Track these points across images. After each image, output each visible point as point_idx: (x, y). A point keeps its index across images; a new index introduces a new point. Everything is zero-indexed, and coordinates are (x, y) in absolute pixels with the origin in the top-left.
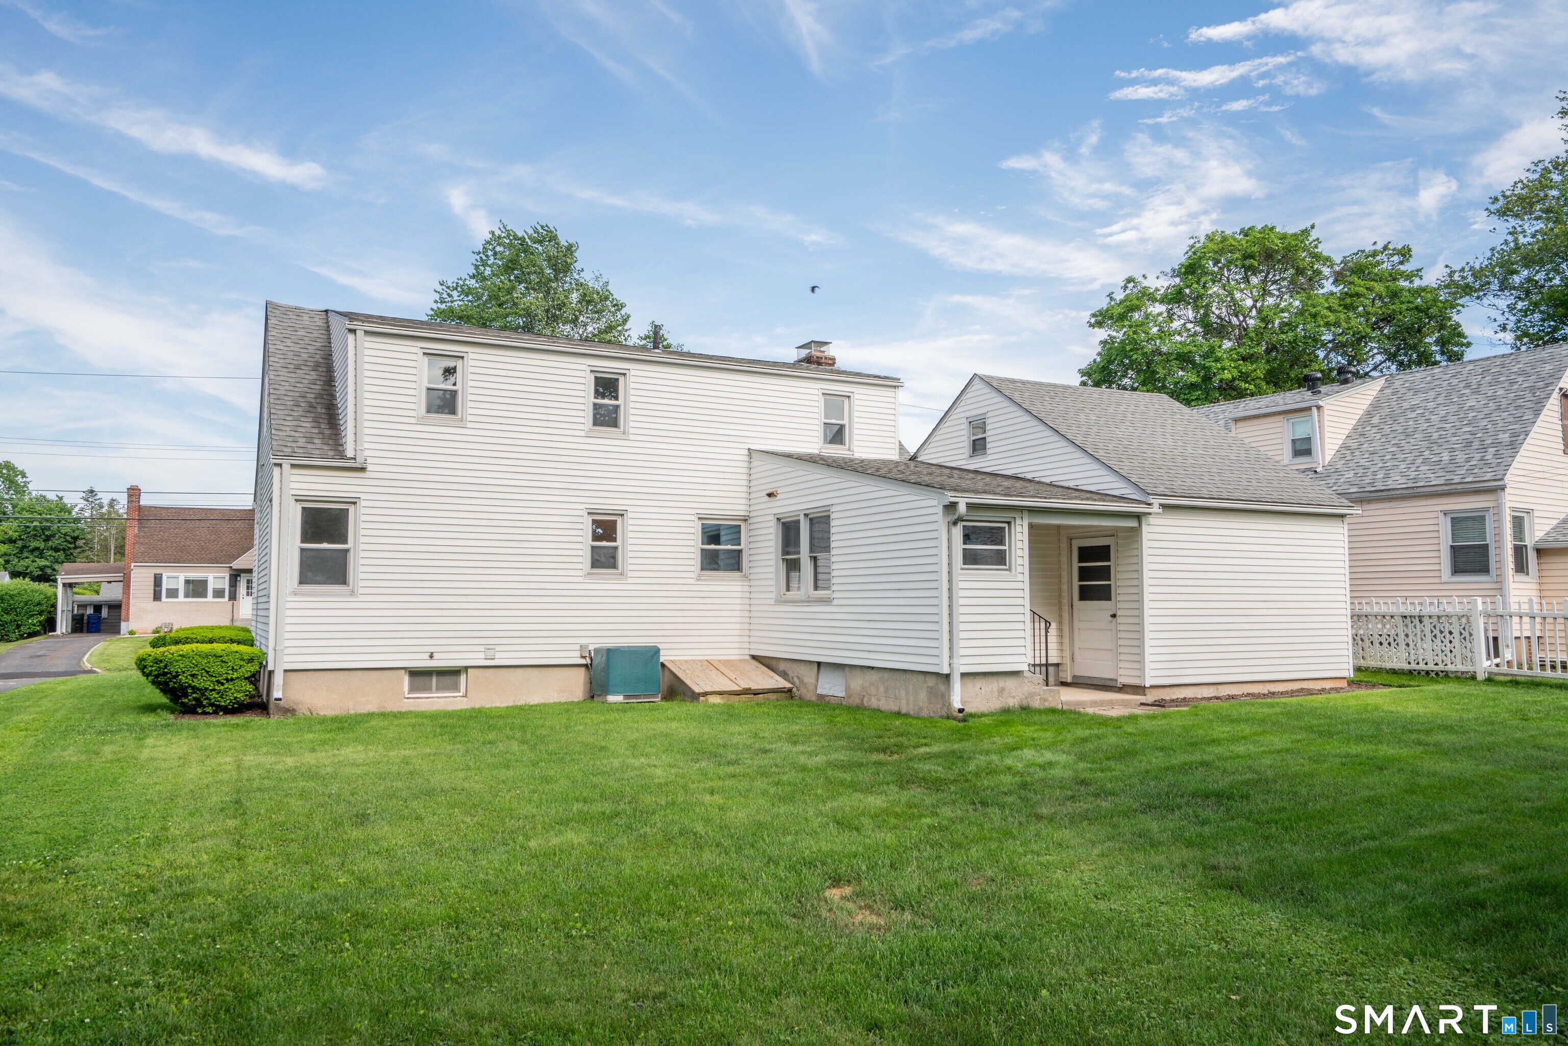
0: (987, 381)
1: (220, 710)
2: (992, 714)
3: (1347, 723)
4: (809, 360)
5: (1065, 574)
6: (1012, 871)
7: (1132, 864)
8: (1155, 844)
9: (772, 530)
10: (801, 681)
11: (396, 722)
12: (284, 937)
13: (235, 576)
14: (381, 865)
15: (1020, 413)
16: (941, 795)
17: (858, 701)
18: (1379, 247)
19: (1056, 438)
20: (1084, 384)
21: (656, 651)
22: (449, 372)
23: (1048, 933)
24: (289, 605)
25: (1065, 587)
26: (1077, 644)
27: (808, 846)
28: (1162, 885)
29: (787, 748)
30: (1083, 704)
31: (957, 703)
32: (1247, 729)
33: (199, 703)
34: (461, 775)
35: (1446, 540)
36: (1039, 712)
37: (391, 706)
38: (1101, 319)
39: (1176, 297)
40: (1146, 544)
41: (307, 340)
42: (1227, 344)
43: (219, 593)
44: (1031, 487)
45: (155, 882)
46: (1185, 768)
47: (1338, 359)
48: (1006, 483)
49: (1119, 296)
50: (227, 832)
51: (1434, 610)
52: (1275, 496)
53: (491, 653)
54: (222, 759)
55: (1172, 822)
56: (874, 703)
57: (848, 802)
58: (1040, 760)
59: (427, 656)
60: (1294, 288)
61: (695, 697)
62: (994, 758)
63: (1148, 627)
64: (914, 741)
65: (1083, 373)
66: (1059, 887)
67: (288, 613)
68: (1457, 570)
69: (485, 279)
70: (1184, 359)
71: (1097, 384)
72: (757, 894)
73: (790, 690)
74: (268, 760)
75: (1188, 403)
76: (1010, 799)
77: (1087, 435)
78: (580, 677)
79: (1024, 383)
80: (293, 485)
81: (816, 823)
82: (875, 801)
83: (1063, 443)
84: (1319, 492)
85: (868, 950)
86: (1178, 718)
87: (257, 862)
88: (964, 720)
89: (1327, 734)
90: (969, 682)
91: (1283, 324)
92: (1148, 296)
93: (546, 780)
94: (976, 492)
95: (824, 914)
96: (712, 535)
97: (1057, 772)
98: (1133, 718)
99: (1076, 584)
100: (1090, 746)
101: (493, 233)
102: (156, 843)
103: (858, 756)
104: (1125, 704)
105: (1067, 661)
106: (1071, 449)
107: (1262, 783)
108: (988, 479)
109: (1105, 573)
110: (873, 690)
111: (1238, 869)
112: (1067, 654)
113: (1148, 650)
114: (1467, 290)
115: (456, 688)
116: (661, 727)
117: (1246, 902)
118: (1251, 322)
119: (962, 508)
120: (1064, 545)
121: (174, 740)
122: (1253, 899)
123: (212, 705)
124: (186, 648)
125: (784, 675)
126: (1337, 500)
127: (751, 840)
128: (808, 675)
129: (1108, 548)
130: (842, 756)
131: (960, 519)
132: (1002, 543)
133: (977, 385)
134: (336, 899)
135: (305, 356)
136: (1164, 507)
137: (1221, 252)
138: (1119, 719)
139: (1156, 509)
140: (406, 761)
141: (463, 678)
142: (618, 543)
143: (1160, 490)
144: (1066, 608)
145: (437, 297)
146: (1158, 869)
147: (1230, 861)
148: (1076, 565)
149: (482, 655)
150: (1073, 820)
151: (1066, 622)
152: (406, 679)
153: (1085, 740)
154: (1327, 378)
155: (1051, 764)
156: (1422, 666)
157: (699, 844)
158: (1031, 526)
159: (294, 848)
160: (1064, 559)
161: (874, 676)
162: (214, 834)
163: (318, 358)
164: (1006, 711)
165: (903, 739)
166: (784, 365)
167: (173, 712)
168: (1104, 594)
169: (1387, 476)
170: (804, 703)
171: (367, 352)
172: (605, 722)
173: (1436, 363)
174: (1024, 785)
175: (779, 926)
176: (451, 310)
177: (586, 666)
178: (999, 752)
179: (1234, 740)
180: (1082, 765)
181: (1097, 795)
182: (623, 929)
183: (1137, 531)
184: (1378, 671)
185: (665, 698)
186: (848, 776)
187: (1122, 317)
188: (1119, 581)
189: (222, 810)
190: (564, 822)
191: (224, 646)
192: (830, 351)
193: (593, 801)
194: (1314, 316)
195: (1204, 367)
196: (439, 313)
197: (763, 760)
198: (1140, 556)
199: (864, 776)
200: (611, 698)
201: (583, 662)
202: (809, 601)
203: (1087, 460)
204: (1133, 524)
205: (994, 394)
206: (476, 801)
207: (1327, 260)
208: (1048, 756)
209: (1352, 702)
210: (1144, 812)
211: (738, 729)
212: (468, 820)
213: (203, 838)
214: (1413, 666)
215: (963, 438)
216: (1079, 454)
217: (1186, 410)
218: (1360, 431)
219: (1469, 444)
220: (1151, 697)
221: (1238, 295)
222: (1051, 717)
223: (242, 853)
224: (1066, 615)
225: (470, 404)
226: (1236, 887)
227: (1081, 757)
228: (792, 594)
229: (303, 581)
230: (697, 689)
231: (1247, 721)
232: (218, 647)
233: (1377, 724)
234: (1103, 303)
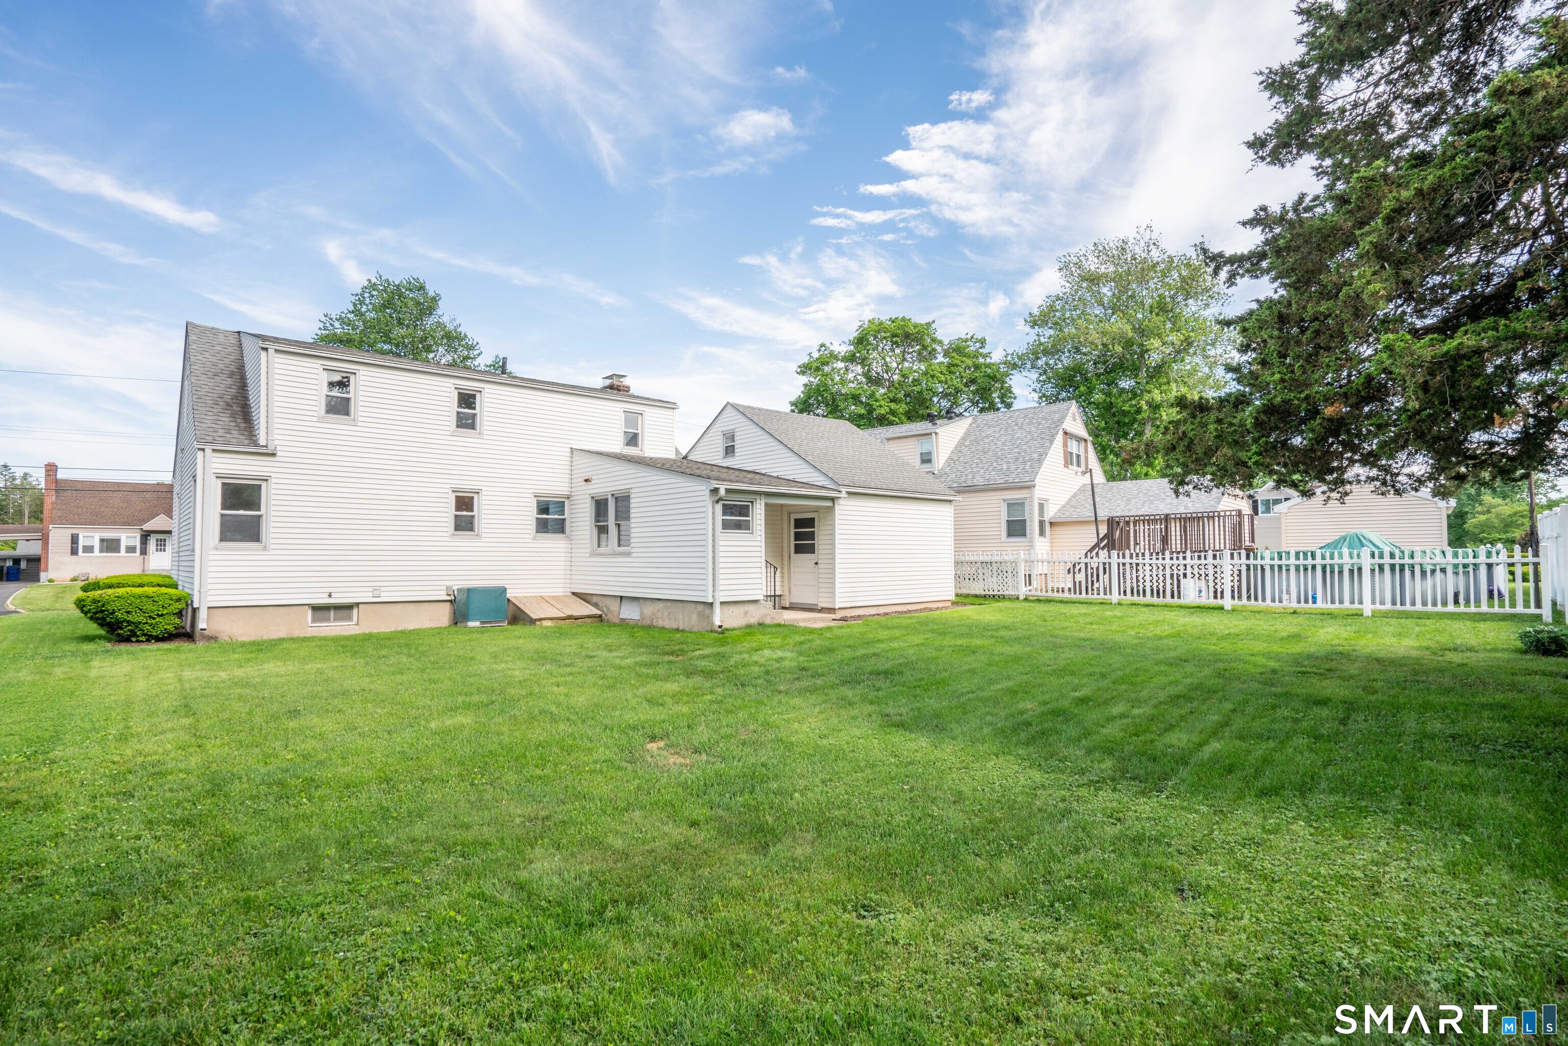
0: (735, 407)
1: (150, 638)
2: (740, 628)
3: (953, 627)
4: (611, 387)
5: (785, 536)
6: (767, 725)
7: (839, 716)
8: (851, 704)
9: (588, 505)
10: (609, 609)
11: (305, 644)
12: (253, 798)
13: (146, 536)
14: (318, 745)
15: (758, 429)
16: (715, 681)
17: (649, 622)
18: (969, 336)
19: (781, 447)
20: (793, 411)
21: (504, 590)
22: (343, 384)
23: (794, 761)
24: (211, 557)
25: (785, 545)
26: (793, 582)
27: (630, 717)
28: (858, 727)
29: (605, 654)
30: (797, 620)
31: (717, 622)
32: (897, 633)
33: (133, 634)
34: (367, 680)
35: (1004, 517)
36: (770, 626)
37: (297, 633)
38: (804, 369)
39: (851, 359)
40: (837, 517)
41: (223, 354)
42: (882, 391)
43: (130, 549)
44: (766, 479)
45: (130, 765)
46: (864, 658)
47: (945, 404)
48: (750, 476)
49: (816, 355)
50: (183, 728)
51: (998, 559)
52: (914, 488)
53: (377, 593)
54: (162, 675)
55: (860, 690)
56: (660, 623)
57: (653, 688)
58: (775, 656)
59: (326, 595)
60: (921, 358)
61: (533, 622)
62: (746, 656)
63: (837, 571)
64: (691, 647)
65: (792, 404)
66: (797, 733)
67: (211, 563)
68: (1010, 534)
69: (362, 315)
70: (856, 398)
71: (801, 412)
72: (601, 749)
73: (600, 616)
74: (205, 675)
75: (859, 426)
76: (760, 681)
77: (800, 445)
78: (446, 609)
79: (760, 409)
80: (214, 465)
81: (634, 702)
82: (672, 687)
83: (786, 450)
84: (939, 487)
85: (682, 778)
86: (856, 628)
87: (214, 748)
88: (722, 633)
89: (943, 634)
90: (725, 608)
91: (915, 380)
92: (834, 356)
93: (433, 681)
94: (731, 481)
95: (649, 759)
96: (544, 508)
97: (786, 663)
98: (829, 629)
99: (793, 543)
100: (805, 647)
101: (369, 281)
102: (123, 738)
103: (656, 658)
104: (823, 620)
105: (787, 593)
106: (791, 454)
107: (910, 665)
108: (737, 473)
109: (811, 536)
110: (660, 615)
111: (901, 715)
112: (786, 589)
113: (837, 585)
114: (1015, 366)
115: (350, 618)
116: (512, 643)
117: (907, 733)
118: (896, 377)
119: (722, 492)
120: (785, 518)
121: (117, 662)
122: (911, 731)
123: (145, 635)
124: (121, 591)
125: (596, 605)
126: (948, 492)
127: (591, 714)
128: (614, 605)
129: (813, 519)
130: (644, 658)
131: (721, 499)
132: (747, 515)
133: (729, 410)
134: (287, 770)
135: (221, 366)
136: (849, 493)
137: (879, 331)
138: (821, 629)
139: (844, 495)
140: (320, 672)
141: (355, 611)
142: (475, 513)
143: (846, 482)
144: (786, 559)
145: (321, 325)
146: (855, 718)
147: (896, 710)
148: (793, 531)
149: (370, 594)
150: (801, 692)
151: (786, 568)
152: (310, 612)
153: (801, 643)
154: (940, 417)
155: (782, 659)
156: (991, 593)
157: (554, 719)
158: (766, 505)
159: (242, 736)
160: (785, 527)
161: (660, 605)
162: (172, 730)
163: (233, 368)
164: (749, 626)
165: (684, 647)
166: (595, 390)
167: (109, 641)
168: (811, 549)
169: (973, 478)
170: (611, 624)
171: (276, 365)
172: (470, 640)
173: (998, 409)
174: (767, 672)
175: (619, 768)
176: (335, 335)
177: (451, 601)
178: (748, 652)
179: (891, 639)
180: (801, 658)
181: (813, 677)
182: (511, 777)
183: (831, 509)
184: (968, 596)
185: (509, 623)
186: (651, 672)
187: (818, 369)
188: (820, 542)
189: (174, 712)
190: (454, 709)
191: (155, 589)
192: (626, 382)
193: (472, 694)
194: (933, 376)
195: (868, 404)
196: (322, 338)
197: (589, 663)
198: (833, 525)
199: (661, 671)
200: (471, 624)
201: (449, 598)
202: (615, 554)
203: (801, 462)
204: (829, 504)
205: (740, 416)
206: (383, 697)
207: (940, 343)
208: (780, 654)
209: (955, 615)
210: (843, 685)
211: (568, 642)
212: (379, 711)
213: (163, 732)
214: (987, 592)
215: (719, 445)
216: (796, 458)
217: (860, 432)
218: (958, 449)
219: (1017, 459)
220: (839, 615)
221: (888, 359)
222: (778, 629)
223: (200, 742)
224: (786, 563)
225: (361, 409)
226: (901, 725)
227: (801, 653)
228: (602, 550)
229: (222, 539)
230: (534, 617)
231: (897, 628)
232: (149, 590)
233: (970, 627)
234: (805, 360)
